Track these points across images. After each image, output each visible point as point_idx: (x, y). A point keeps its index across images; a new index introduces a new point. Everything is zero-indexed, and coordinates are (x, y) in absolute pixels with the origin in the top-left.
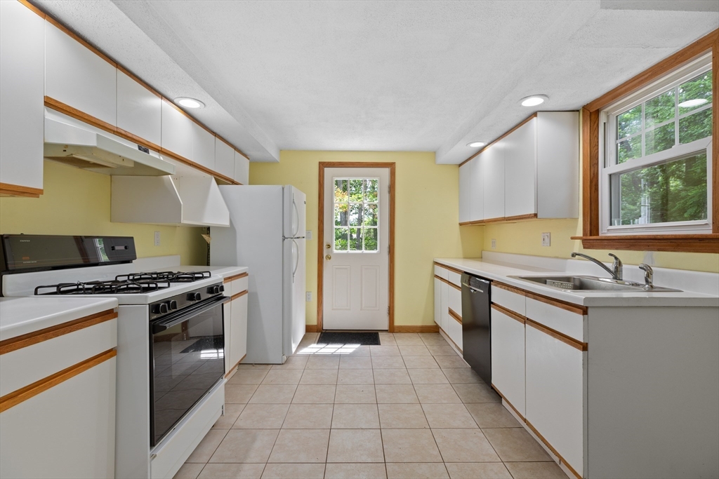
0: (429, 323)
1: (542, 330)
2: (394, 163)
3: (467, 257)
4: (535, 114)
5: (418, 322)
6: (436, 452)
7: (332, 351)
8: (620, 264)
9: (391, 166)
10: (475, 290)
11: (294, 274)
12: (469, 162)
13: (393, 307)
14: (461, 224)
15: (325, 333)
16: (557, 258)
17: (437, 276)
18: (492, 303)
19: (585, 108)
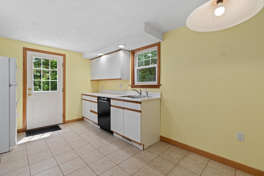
0: (80, 117)
1: (129, 110)
2: (65, 55)
3: (93, 92)
4: (120, 50)
5: (76, 118)
6: (102, 155)
7: (28, 140)
8: (141, 92)
9: (64, 55)
10: (104, 102)
11: (17, 104)
12: (95, 59)
13: (65, 113)
14: (91, 80)
15: (28, 131)
16: (124, 91)
17: (83, 99)
18: (111, 105)
19: (132, 51)
